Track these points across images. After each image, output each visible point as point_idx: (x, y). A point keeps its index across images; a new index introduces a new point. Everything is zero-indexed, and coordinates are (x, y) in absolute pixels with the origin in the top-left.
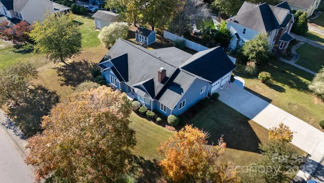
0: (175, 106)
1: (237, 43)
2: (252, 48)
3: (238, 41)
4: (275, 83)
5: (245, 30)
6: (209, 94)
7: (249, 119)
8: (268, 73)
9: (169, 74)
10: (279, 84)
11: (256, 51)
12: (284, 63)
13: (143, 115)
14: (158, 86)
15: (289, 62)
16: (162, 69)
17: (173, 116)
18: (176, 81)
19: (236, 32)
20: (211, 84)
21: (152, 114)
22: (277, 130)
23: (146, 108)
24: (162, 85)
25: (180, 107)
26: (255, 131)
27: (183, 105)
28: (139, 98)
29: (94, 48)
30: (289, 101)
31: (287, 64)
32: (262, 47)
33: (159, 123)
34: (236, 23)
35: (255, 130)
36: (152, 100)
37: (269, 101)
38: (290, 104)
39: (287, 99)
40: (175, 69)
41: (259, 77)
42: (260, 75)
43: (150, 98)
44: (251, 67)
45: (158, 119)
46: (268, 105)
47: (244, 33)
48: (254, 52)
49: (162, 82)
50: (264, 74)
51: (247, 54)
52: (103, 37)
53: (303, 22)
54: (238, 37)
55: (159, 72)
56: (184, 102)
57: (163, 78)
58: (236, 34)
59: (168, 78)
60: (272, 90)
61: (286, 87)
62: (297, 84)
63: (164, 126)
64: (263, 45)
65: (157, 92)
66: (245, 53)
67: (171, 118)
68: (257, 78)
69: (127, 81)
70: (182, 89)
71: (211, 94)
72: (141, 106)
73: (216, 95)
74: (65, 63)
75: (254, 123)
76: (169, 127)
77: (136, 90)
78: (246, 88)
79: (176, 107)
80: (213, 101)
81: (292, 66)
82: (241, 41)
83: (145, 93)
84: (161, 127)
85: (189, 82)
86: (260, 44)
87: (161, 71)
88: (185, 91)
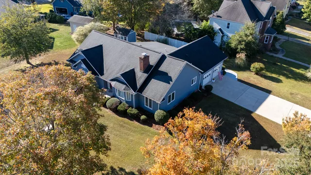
0: (162, 98)
1: (222, 39)
2: (240, 39)
3: (222, 36)
4: (269, 74)
5: (229, 24)
6: (201, 87)
7: (252, 112)
8: (261, 64)
9: (153, 61)
10: (274, 75)
11: (245, 41)
12: (272, 56)
13: (123, 114)
14: (141, 77)
15: (277, 56)
16: (144, 54)
17: (162, 112)
18: (163, 68)
19: (220, 27)
20: (202, 73)
21: (134, 111)
22: (291, 120)
23: (127, 105)
24: (146, 75)
25: (169, 101)
26: (262, 125)
27: (173, 99)
28: (117, 94)
29: (68, 50)
30: (290, 91)
31: (276, 57)
32: (251, 37)
33: (144, 122)
34: (219, 18)
35: (262, 123)
36: (134, 93)
37: (269, 92)
38: (291, 94)
39: (286, 89)
40: (160, 56)
41: (251, 68)
42: (252, 66)
43: (132, 92)
44: (242, 59)
45: (143, 117)
46: (268, 96)
47: (228, 27)
48: (243, 43)
49: (145, 72)
50: (256, 65)
51: (235, 46)
52: (77, 36)
53: (281, 21)
54: (222, 33)
55: (140, 58)
56: (173, 94)
57: (146, 66)
58: (220, 29)
59: (152, 66)
60: (268, 81)
61: (282, 78)
62: (292, 75)
63: (151, 126)
64: (251, 34)
65: (139, 83)
66: (233, 45)
67: (158, 114)
68: (249, 70)
69: (102, 74)
70: (171, 77)
71: (203, 88)
72: (121, 103)
73: (209, 88)
74: (31, 64)
75: (258, 115)
76: (157, 126)
77: (113, 84)
78: (239, 80)
79: (164, 99)
80: (206, 95)
81: (282, 59)
82: (225, 37)
83: (124, 86)
84: (146, 127)
85: (179, 68)
86: (248, 34)
87: (143, 57)
88: (174, 79)
